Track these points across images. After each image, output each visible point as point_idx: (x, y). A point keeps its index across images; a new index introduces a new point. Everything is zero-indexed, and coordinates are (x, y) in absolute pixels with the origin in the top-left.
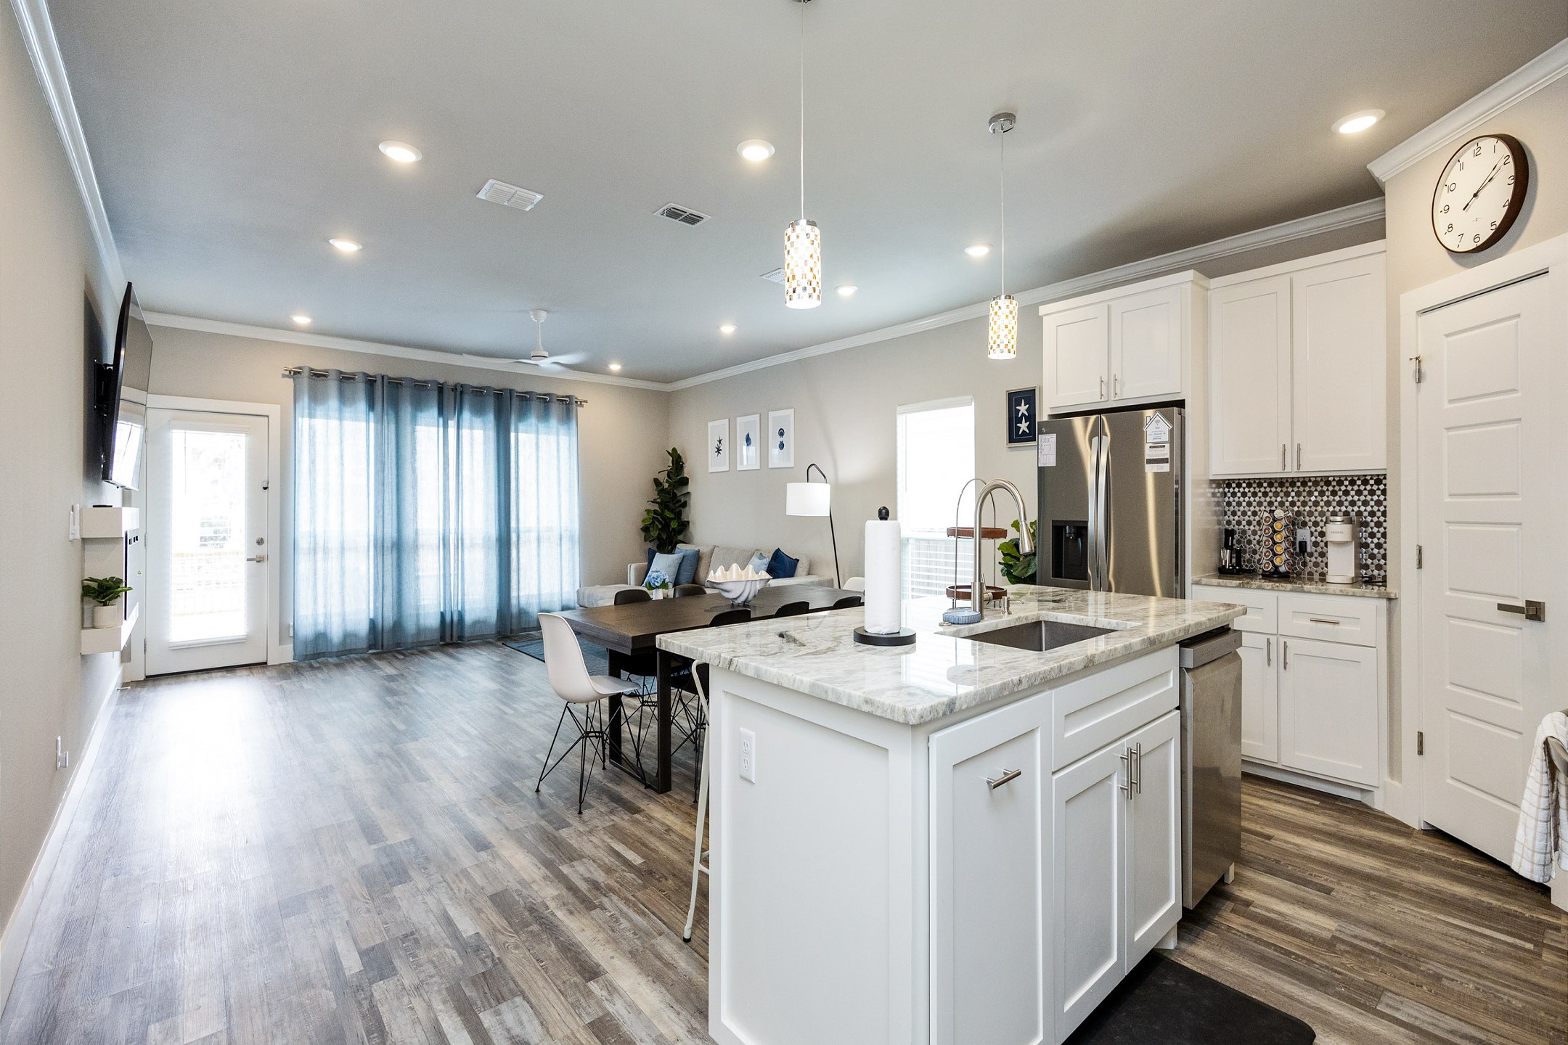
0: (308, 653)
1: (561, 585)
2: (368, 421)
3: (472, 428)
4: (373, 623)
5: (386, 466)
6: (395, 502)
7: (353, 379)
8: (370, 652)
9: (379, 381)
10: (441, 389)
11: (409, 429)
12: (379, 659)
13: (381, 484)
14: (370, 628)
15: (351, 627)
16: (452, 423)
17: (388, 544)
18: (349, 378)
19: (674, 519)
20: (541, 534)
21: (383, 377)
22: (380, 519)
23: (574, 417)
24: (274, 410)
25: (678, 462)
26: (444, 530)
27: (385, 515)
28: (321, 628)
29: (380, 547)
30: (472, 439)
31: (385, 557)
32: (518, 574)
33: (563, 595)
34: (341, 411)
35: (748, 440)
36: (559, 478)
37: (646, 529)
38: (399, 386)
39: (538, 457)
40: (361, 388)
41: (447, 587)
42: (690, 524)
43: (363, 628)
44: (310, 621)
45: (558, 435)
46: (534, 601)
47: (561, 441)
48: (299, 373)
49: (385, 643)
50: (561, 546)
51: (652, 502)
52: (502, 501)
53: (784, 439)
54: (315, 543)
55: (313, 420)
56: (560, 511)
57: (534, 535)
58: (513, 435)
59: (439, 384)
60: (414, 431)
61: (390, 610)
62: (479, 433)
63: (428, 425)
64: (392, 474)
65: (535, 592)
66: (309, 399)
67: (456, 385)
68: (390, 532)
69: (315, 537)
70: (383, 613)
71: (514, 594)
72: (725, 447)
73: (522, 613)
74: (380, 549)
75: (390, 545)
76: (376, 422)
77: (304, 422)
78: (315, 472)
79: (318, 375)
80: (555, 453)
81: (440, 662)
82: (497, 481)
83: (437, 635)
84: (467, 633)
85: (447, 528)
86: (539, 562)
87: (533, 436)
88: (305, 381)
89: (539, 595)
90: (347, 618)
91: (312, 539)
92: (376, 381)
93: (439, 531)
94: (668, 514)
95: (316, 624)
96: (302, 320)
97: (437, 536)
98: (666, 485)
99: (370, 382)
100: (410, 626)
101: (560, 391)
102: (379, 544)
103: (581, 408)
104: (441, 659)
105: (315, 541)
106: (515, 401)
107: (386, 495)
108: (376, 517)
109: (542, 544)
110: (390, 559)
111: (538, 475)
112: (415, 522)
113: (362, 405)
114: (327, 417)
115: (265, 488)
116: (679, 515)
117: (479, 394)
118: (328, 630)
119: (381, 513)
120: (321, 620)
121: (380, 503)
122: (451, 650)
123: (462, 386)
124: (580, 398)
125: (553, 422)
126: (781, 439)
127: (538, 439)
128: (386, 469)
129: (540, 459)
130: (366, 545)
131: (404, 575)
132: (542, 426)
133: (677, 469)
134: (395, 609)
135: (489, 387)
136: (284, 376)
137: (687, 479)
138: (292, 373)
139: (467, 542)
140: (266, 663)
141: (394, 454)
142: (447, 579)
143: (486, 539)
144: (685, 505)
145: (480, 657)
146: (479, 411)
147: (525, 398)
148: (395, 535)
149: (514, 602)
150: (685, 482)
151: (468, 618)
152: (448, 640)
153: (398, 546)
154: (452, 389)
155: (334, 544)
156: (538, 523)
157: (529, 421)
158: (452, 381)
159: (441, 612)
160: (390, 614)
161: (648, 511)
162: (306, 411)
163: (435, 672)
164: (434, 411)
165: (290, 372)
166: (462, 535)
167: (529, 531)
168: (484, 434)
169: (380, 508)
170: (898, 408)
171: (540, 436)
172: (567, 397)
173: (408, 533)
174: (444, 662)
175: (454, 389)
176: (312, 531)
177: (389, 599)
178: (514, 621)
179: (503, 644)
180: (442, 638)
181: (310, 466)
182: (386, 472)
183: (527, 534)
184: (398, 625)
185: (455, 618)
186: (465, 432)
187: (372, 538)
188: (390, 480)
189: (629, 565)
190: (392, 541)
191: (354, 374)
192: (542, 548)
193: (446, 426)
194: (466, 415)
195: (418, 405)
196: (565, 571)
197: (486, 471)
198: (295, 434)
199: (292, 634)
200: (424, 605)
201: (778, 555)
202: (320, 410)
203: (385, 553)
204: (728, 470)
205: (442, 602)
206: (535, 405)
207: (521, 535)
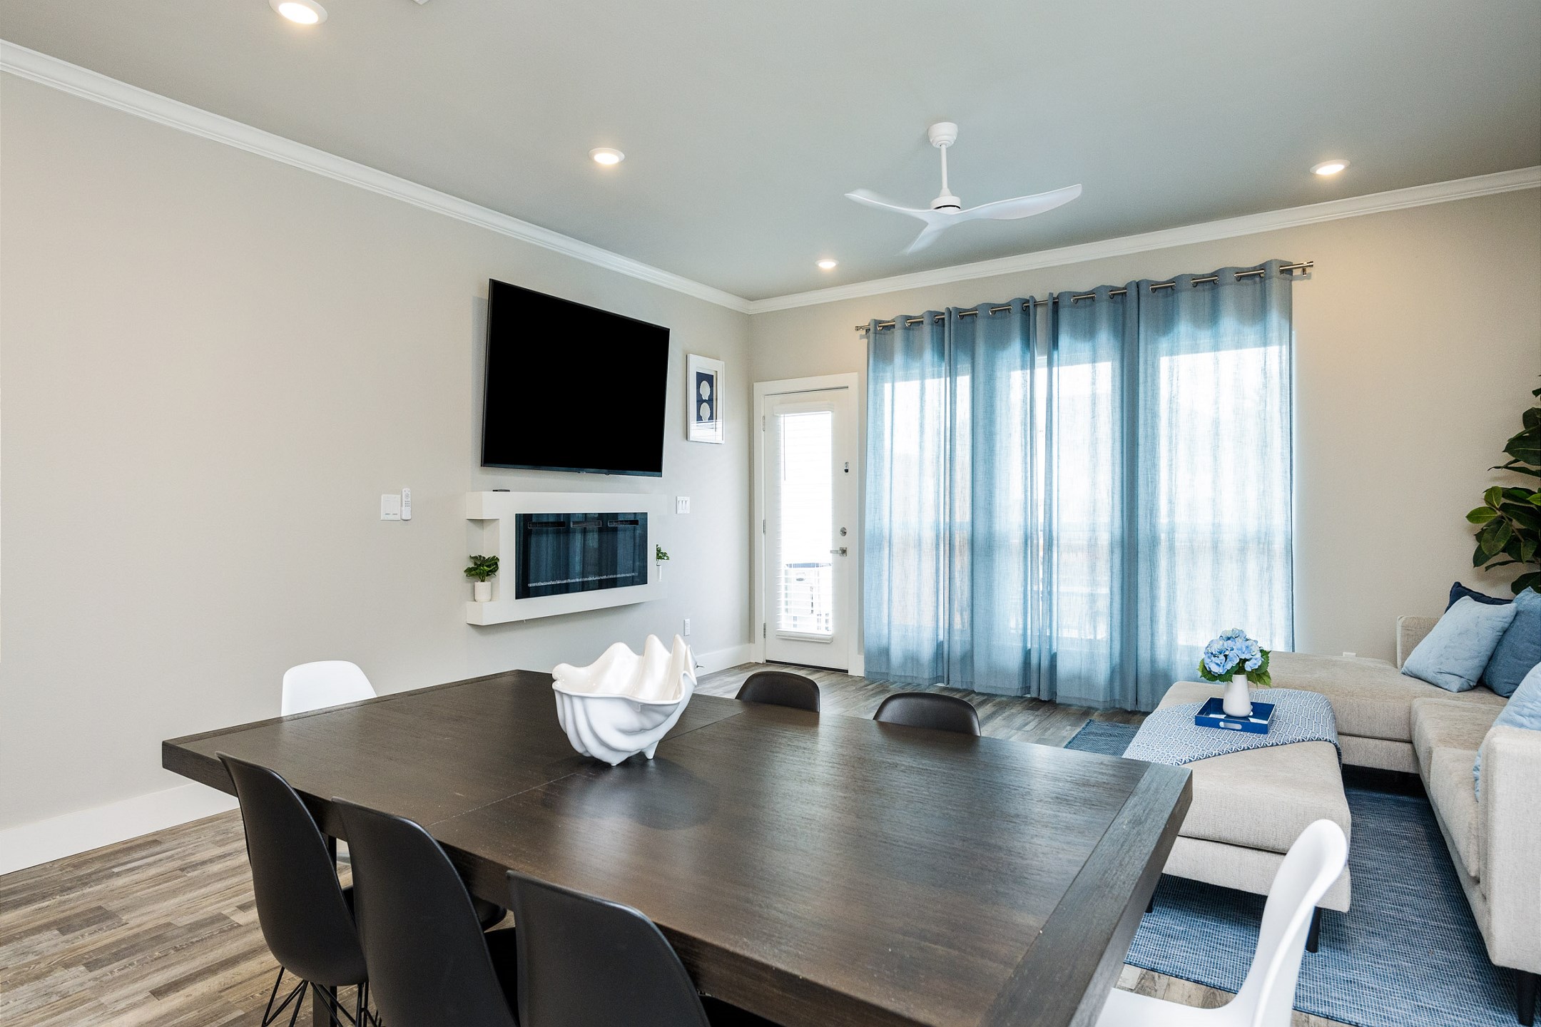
3: (1074, 363)
4: (938, 648)
7: (919, 322)
8: (938, 685)
10: (1025, 310)
13: (948, 458)
14: (935, 652)
15: (913, 647)
16: (1042, 363)
23: (1282, 301)
24: (852, 379)
27: (953, 502)
31: (952, 559)
40: (928, 333)
48: (869, 329)
49: (953, 678)
51: (1507, 468)
52: (1125, 478)
59: (1026, 302)
63: (1011, 368)
66: (875, 360)
67: (1047, 298)
70: (949, 636)
79: (885, 328)
83: (1016, 685)
88: (871, 337)
90: (909, 634)
92: (944, 319)
96: (827, 265)
99: (938, 320)
103: (1303, 280)
106: (1148, 300)
107: (954, 473)
113: (930, 356)
114: (894, 379)
115: (846, 471)
117: (1087, 303)
119: (947, 499)
123: (1058, 296)
125: (1230, 322)
128: (954, 437)
135: (1104, 287)
138: (865, 331)
139: (1065, 543)
140: (847, 671)
146: (1086, 331)
147: (1167, 291)
149: (1141, 653)
152: (1033, 697)
153: (972, 545)
154: (1042, 305)
157: (1178, 330)
158: (1041, 292)
159: (1025, 648)
161: (1490, 493)
164: (1018, 345)
172: (1263, 266)
180: (1026, 688)
185: (1045, 662)
189: (1397, 618)
190: (962, 538)
191: (920, 316)
193: (1033, 365)
194: (1065, 343)
202: (889, 371)
203: (952, 554)
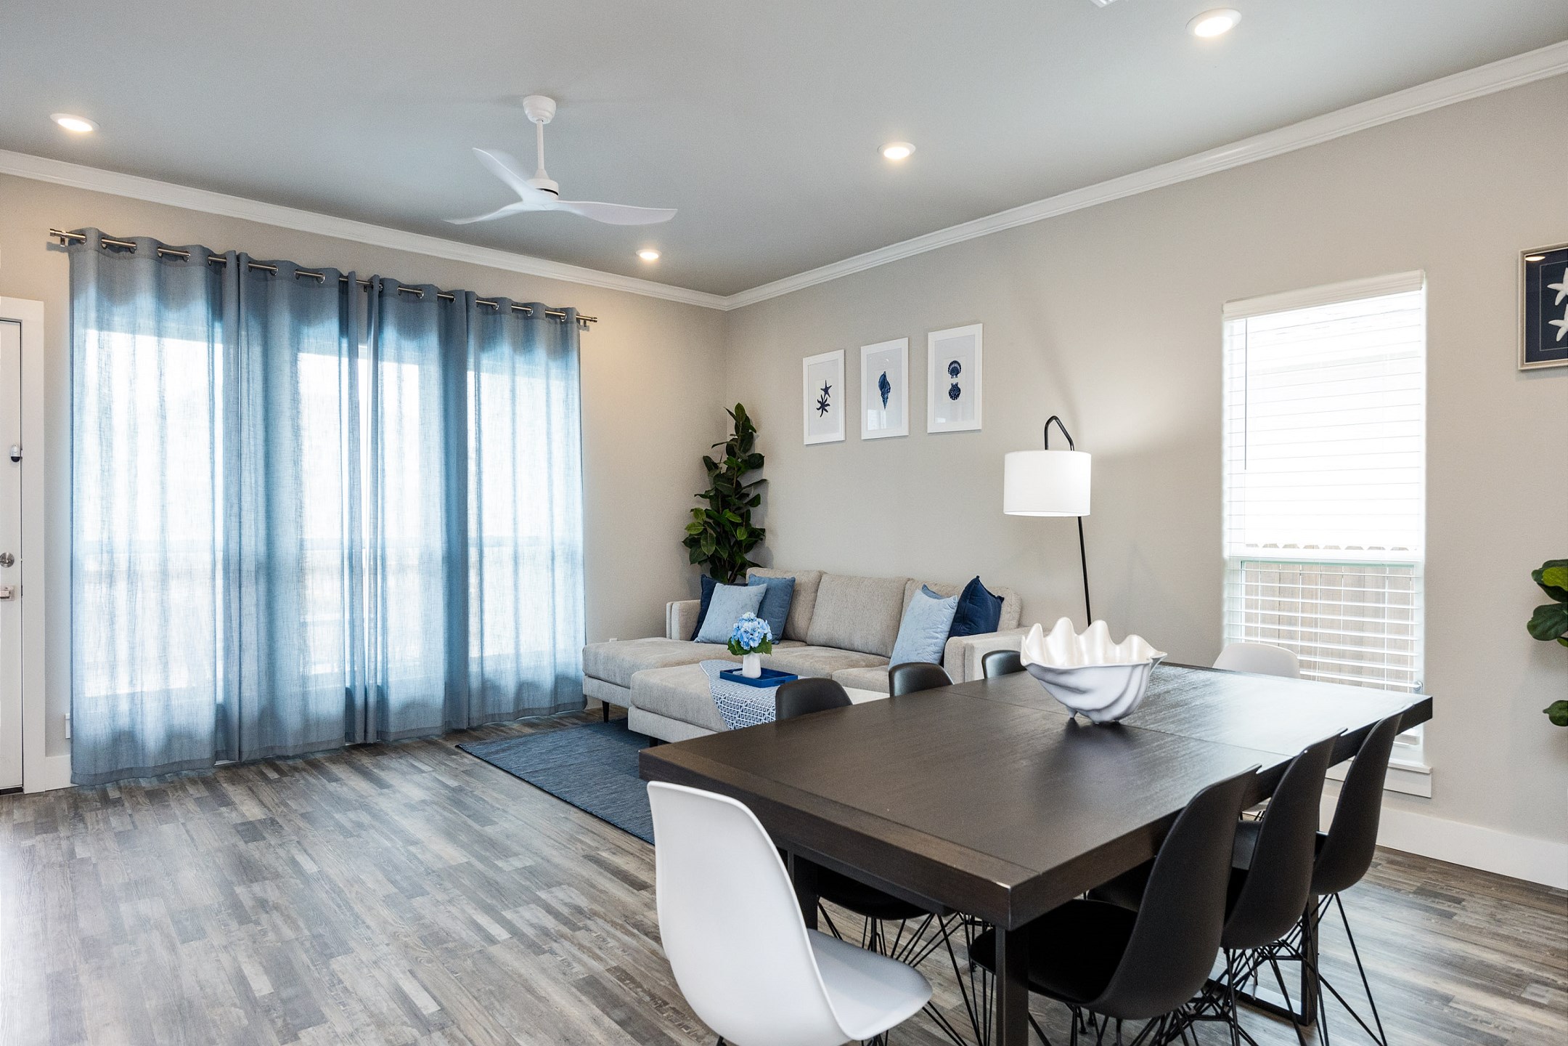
0: (100, 771)
1: (554, 638)
2: (211, 339)
3: (399, 359)
4: (222, 714)
5: (245, 421)
6: (261, 490)
7: (182, 257)
8: (218, 763)
9: (231, 264)
10: (344, 285)
11: (286, 354)
12: (232, 781)
13: (235, 454)
14: (217, 721)
15: (180, 720)
16: (365, 349)
17: (249, 565)
18: (176, 257)
19: (741, 525)
20: (520, 550)
21: (238, 258)
22: (235, 519)
23: (575, 346)
24: (32, 312)
25: (745, 426)
26: (352, 541)
27: (244, 513)
28: (124, 722)
29: (233, 570)
30: (400, 378)
31: (243, 589)
32: (482, 620)
33: (558, 656)
34: (159, 319)
35: (884, 386)
36: (550, 452)
37: (691, 542)
38: (269, 275)
39: (514, 414)
40: (197, 276)
41: (358, 643)
42: (767, 534)
43: (204, 722)
44: (103, 709)
45: (548, 377)
46: (509, 666)
47: (553, 389)
48: (79, 241)
49: (246, 748)
50: (553, 570)
51: (702, 496)
52: (454, 492)
53: (960, 380)
54: (112, 562)
55: (105, 334)
56: (551, 509)
57: (508, 551)
58: (471, 375)
59: (341, 276)
60: (295, 361)
61: (254, 687)
62: (412, 371)
63: (321, 351)
64: (255, 438)
65: (510, 650)
66: (98, 293)
67: (371, 281)
68: (253, 544)
69: (111, 552)
70: (240, 693)
71: (474, 652)
72: (837, 400)
73: (488, 687)
74: (234, 576)
75: (253, 568)
76: (226, 341)
77: (90, 337)
78: (111, 429)
79: (116, 249)
80: (544, 409)
81: (345, 789)
82: (443, 456)
83: (337, 734)
84: (394, 726)
85: (356, 538)
86: (517, 600)
87: (505, 379)
88: (90, 255)
89: (518, 655)
90: (174, 702)
91: (105, 555)
92: (225, 264)
93: (342, 543)
94: (729, 515)
95: (113, 715)
96: (75, 126)
97: (339, 552)
98: (724, 468)
99: (216, 266)
100: (291, 717)
101: (552, 300)
102: (233, 567)
103: (585, 332)
104: (350, 783)
105: (112, 559)
106: (475, 313)
107: (246, 474)
108: (227, 516)
109: (521, 568)
110: (252, 595)
111: (514, 446)
112: (300, 527)
113: (200, 308)
114: (134, 329)
115: (15, 459)
116: (746, 517)
117: (413, 297)
118: (138, 727)
119: (235, 509)
120: (124, 707)
121: (234, 490)
122: (366, 761)
123: (382, 281)
124: (584, 312)
125: (540, 354)
126: (954, 381)
127: (513, 381)
128: (245, 427)
129: (518, 419)
130: (209, 567)
131: (280, 623)
132: (520, 361)
133: (742, 441)
134: (264, 684)
135: (430, 286)
136: (51, 247)
137: (761, 458)
138: (67, 240)
139: (391, 563)
140: (20, 790)
141: (259, 401)
142: (357, 630)
143: (426, 559)
144: (756, 501)
145: (417, 778)
146: (411, 328)
147: (492, 308)
148: (262, 549)
149: (474, 668)
150: (758, 462)
151: (396, 698)
152: (359, 740)
153: (269, 570)
154: (365, 287)
155: (148, 564)
156: (515, 530)
157: (499, 350)
158: (364, 274)
159: (347, 689)
160: (255, 694)
161: (696, 512)
162: (93, 315)
163: (337, 816)
164: (333, 326)
165: (63, 241)
166: (383, 549)
167: (499, 544)
168: (421, 370)
169: (235, 501)
170: (1227, 308)
171: (518, 379)
172: (562, 310)
173: (286, 545)
174: (354, 790)
175: (369, 287)
176: (105, 541)
177: (251, 667)
178: (475, 701)
179: (457, 746)
180: (349, 735)
181: (100, 418)
182: (244, 434)
183: (496, 549)
184: (269, 714)
185: (372, 699)
186: (388, 367)
187: (220, 556)
188: (252, 448)
189: (668, 605)
190: (257, 560)
191: (184, 249)
192: (521, 574)
193: (353, 353)
194: (390, 334)
195: (304, 314)
196: (560, 615)
197: (425, 437)
198: (72, 356)
199: (68, 736)
200: (316, 676)
201: (974, 592)
202: (120, 315)
203: (244, 583)
204: (842, 438)
205: (348, 669)
206: (509, 323)
207: (486, 550)
